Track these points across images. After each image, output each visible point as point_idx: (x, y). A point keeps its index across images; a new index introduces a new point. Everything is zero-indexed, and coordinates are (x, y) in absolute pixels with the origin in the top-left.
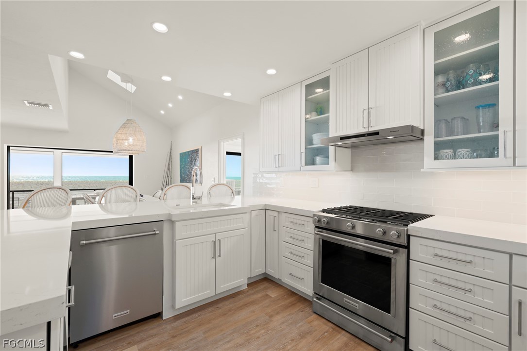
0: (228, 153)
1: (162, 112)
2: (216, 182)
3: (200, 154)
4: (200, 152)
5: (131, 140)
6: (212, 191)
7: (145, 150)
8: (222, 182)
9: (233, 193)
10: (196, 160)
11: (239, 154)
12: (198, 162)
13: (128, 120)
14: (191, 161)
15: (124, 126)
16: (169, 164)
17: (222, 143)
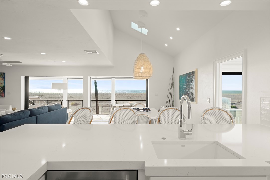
0: (224, 73)
1: (166, 45)
2: (211, 106)
3: (195, 76)
4: (195, 74)
5: (142, 68)
6: (207, 115)
7: (152, 76)
8: (217, 106)
9: (231, 119)
10: (192, 81)
11: (240, 74)
12: (194, 83)
13: (140, 54)
14: (188, 82)
15: (138, 59)
16: (172, 84)
17: (218, 64)
